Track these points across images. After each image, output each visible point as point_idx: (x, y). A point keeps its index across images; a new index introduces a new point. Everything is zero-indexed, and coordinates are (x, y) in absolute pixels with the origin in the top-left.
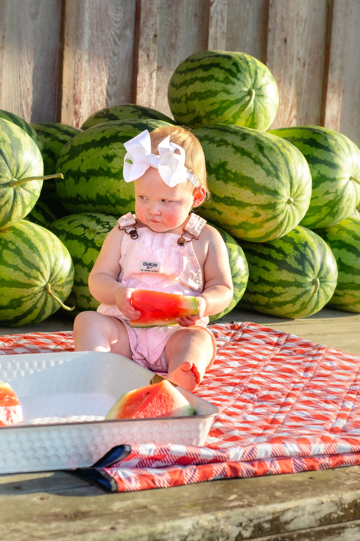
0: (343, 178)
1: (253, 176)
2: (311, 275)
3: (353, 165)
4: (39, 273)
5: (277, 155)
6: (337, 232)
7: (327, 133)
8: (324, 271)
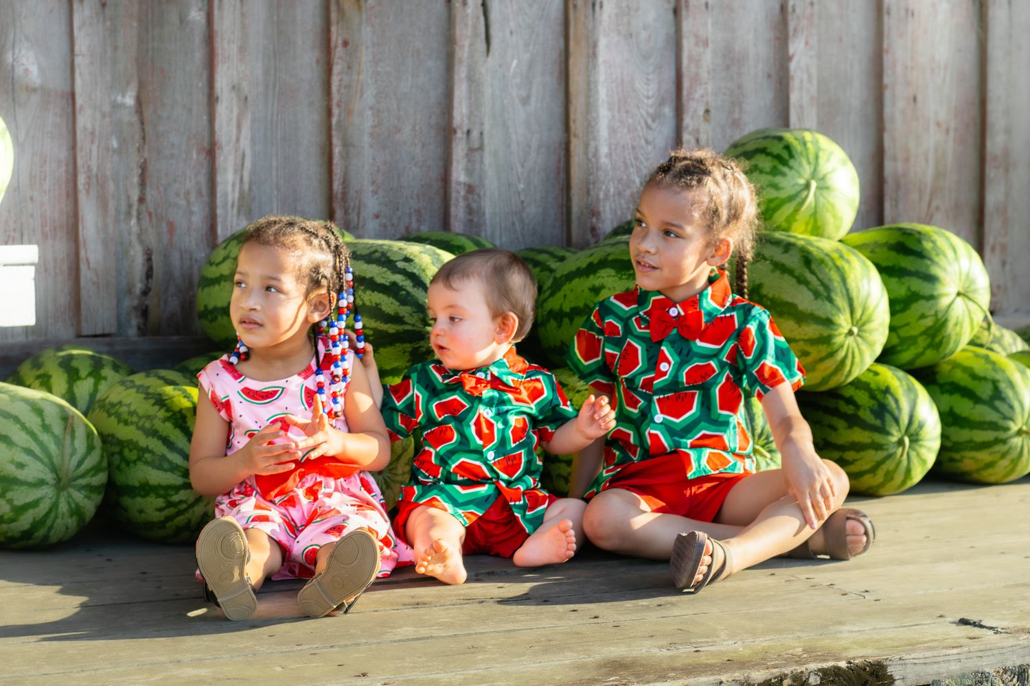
0: (946, 295)
1: (796, 301)
2: (895, 433)
3: (960, 274)
5: (830, 270)
6: (950, 371)
7: (923, 232)
8: (915, 426)
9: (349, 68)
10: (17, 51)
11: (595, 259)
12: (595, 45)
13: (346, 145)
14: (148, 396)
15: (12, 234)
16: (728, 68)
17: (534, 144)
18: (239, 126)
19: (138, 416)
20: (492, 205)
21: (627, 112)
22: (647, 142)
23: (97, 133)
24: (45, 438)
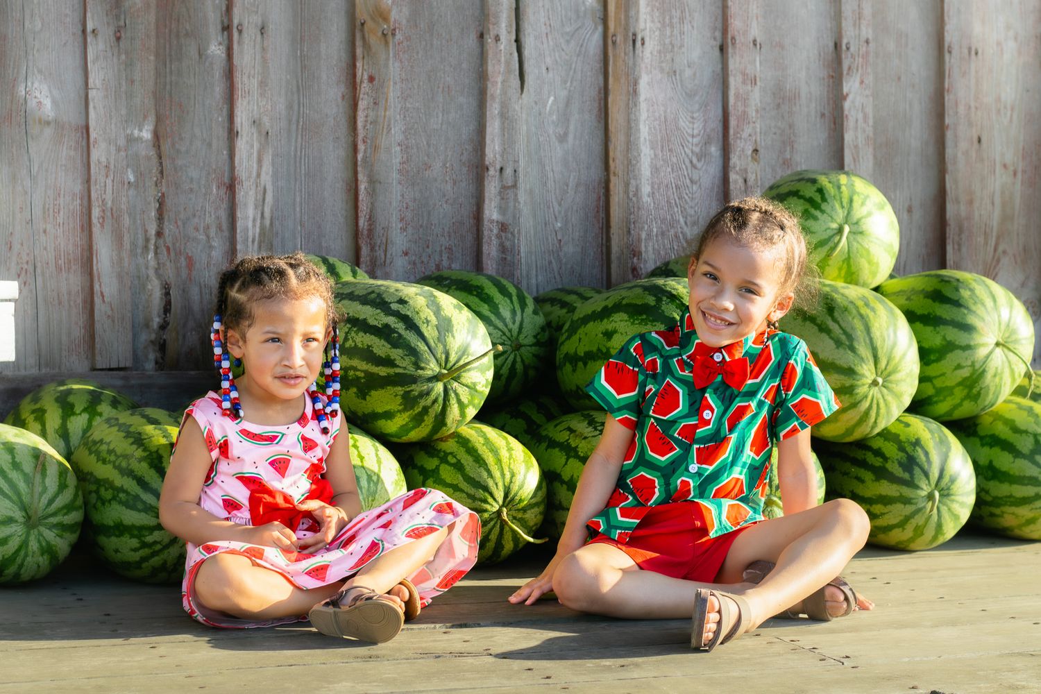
0: (983, 345)
1: (817, 350)
2: (925, 487)
3: (1000, 324)
4: (487, 494)
5: (853, 318)
6: (991, 424)
7: (961, 280)
8: (946, 480)
9: (375, 103)
10: (29, 84)
11: (610, 303)
12: (636, 83)
13: (372, 181)
14: (128, 434)
15: (25, 266)
16: (778, 106)
17: (572, 183)
18: (260, 161)
19: (116, 455)
20: (528, 243)
21: (670, 150)
22: (692, 181)
23: (112, 167)
24: (14, 475)
